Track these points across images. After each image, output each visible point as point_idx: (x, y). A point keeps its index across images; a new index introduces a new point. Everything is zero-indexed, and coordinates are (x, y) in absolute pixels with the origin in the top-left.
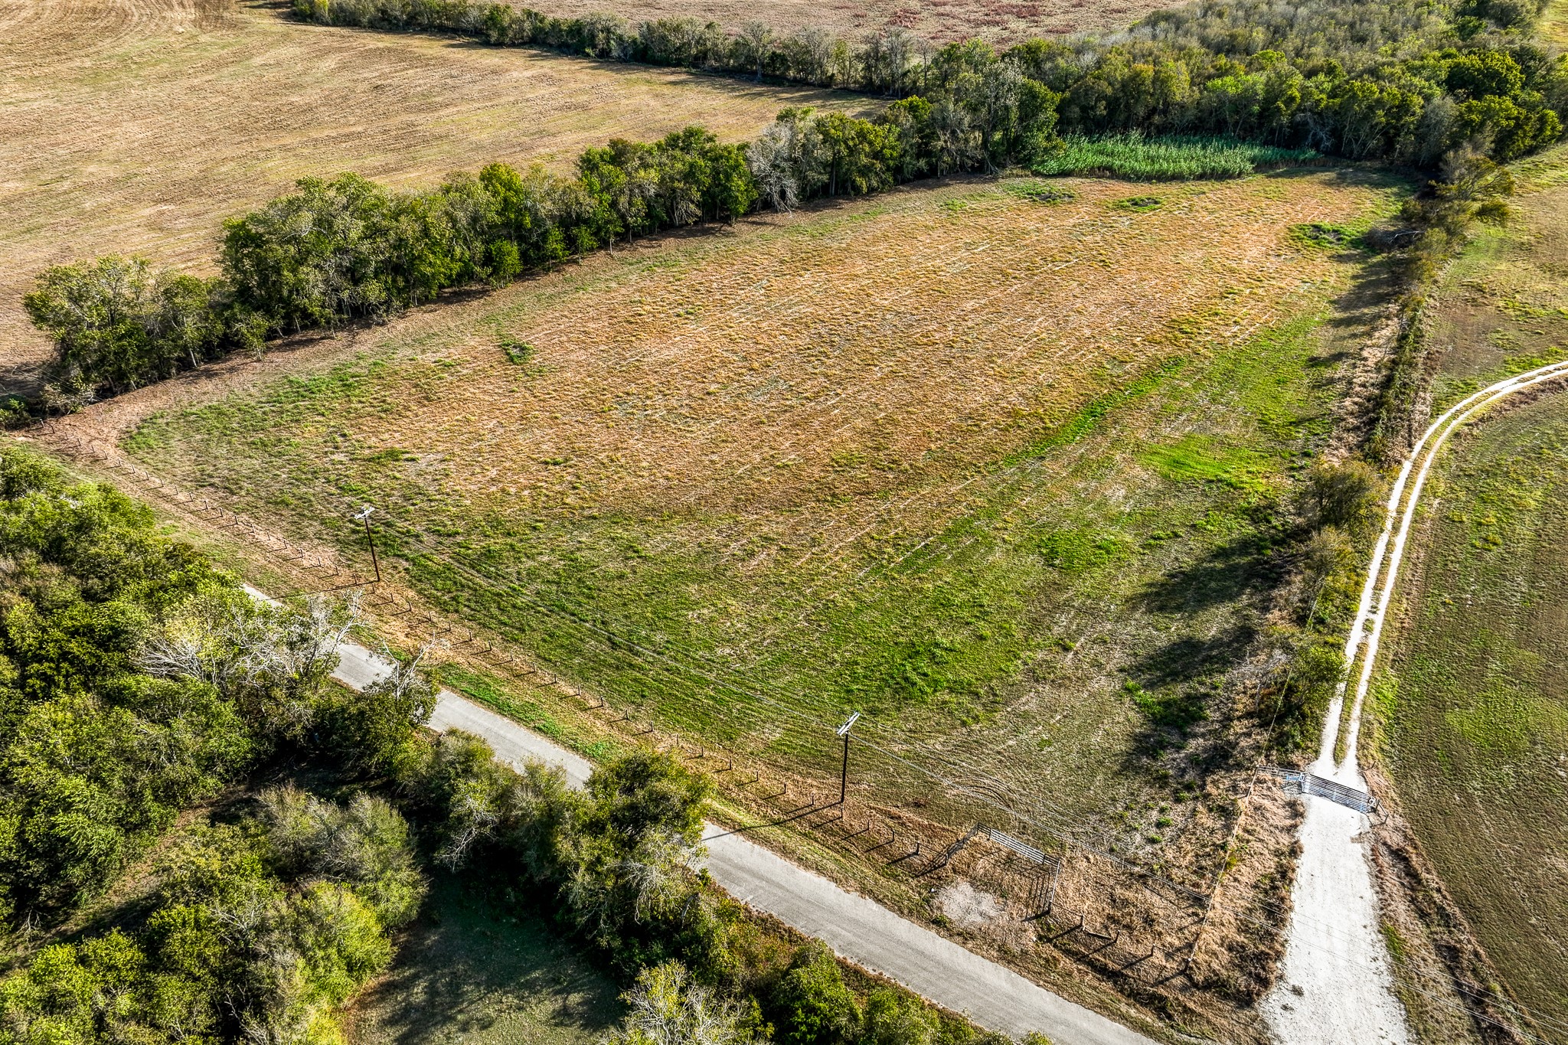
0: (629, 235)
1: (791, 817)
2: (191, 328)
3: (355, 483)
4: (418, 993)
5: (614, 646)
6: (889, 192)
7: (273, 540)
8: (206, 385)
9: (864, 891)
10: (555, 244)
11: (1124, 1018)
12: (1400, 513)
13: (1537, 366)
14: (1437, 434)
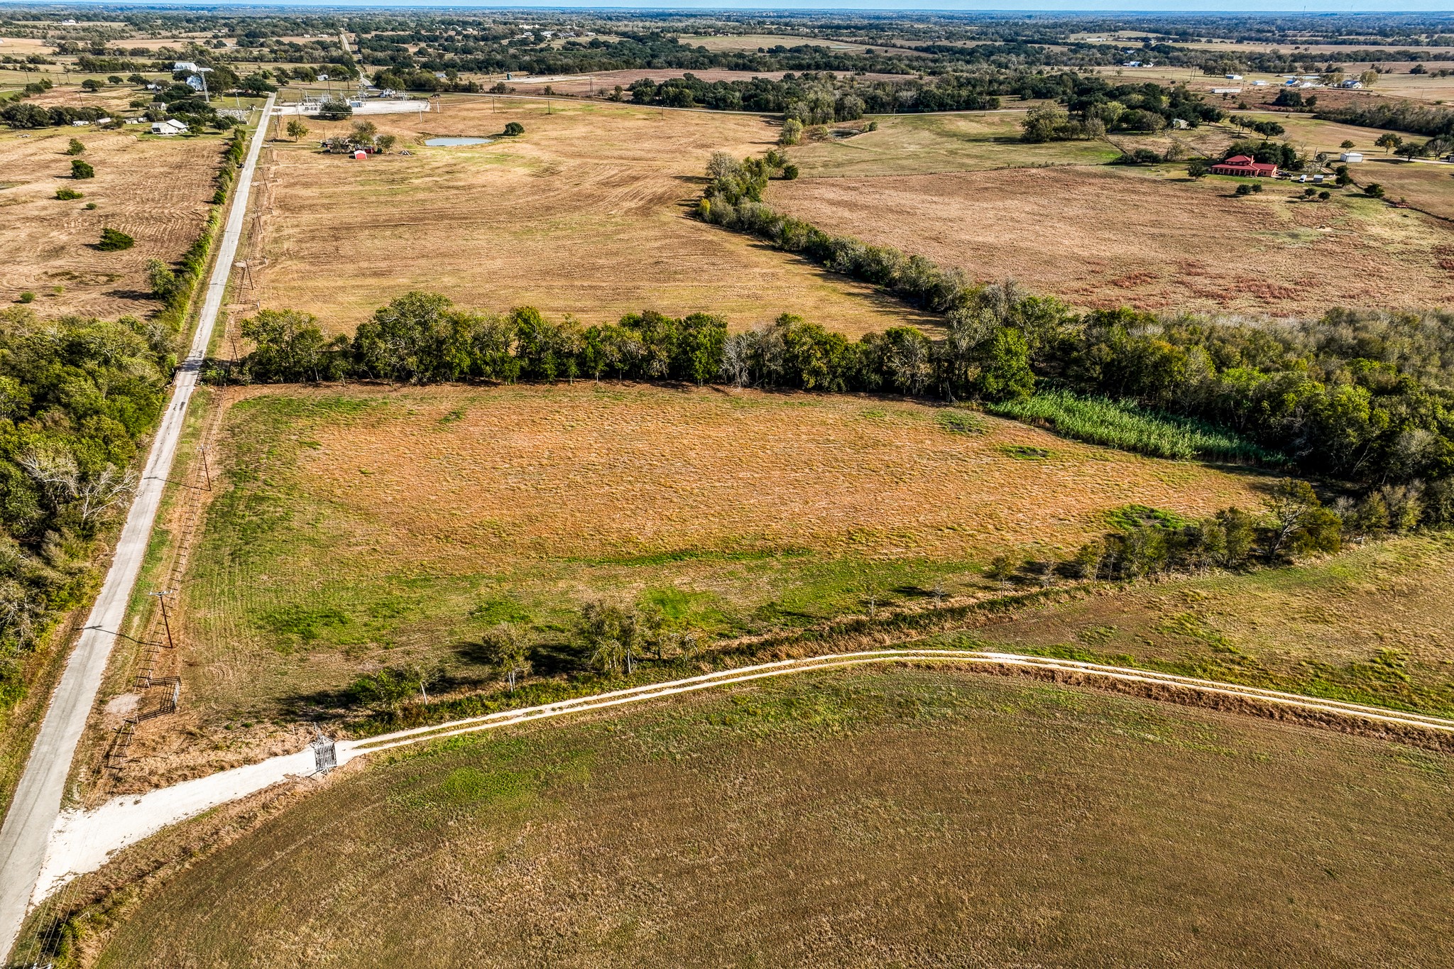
1: (148, 643)
3: (277, 450)
5: (231, 554)
6: (841, 392)
9: (106, 679)
10: (550, 367)
11: (74, 769)
12: (709, 681)
13: (1072, 658)
14: (860, 658)
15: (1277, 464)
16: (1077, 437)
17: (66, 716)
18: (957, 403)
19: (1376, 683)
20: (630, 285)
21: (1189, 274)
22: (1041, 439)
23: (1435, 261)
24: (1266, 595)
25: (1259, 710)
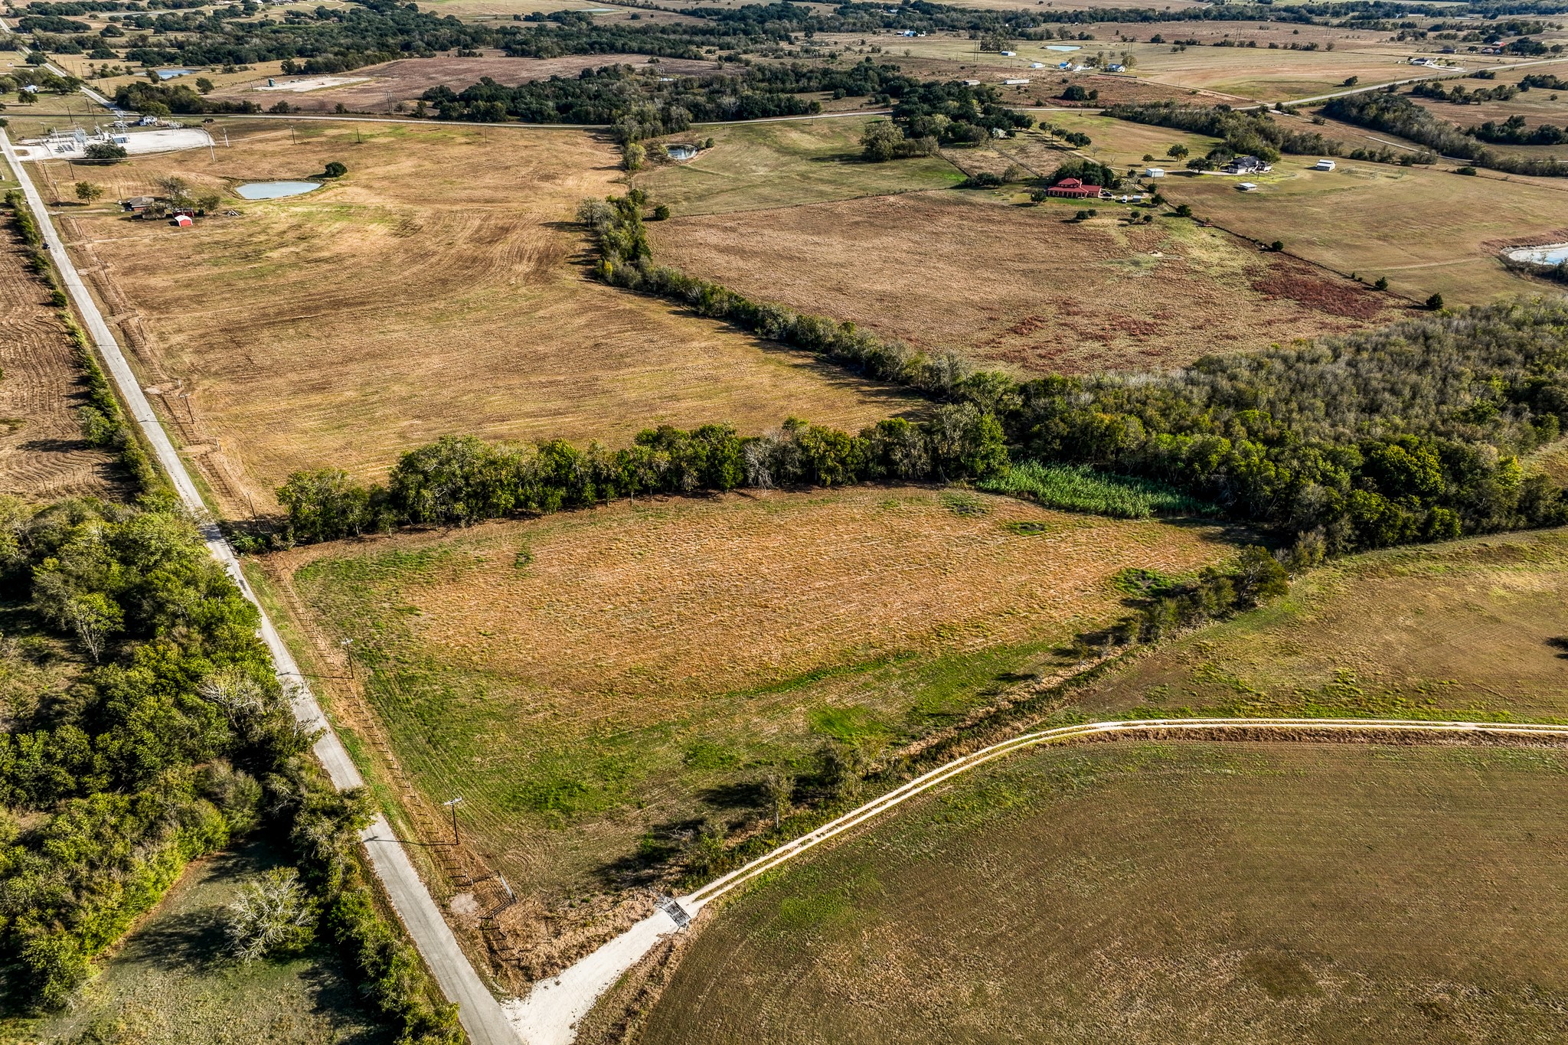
0: (644, 491)
1: (430, 843)
2: (356, 514)
3: (382, 622)
4: (230, 864)
5: (429, 742)
6: (853, 484)
7: (323, 643)
8: (356, 547)
9: (428, 884)
10: (589, 492)
11: (477, 968)
12: (915, 787)
13: (1152, 717)
14: (1010, 746)
15: (1212, 514)
16: (1059, 507)
17: (427, 924)
18: (950, 484)
19: (1344, 699)
20: (587, 376)
21: (1068, 314)
22: (1033, 513)
23: (1248, 283)
24: (1249, 638)
25: (1285, 736)
